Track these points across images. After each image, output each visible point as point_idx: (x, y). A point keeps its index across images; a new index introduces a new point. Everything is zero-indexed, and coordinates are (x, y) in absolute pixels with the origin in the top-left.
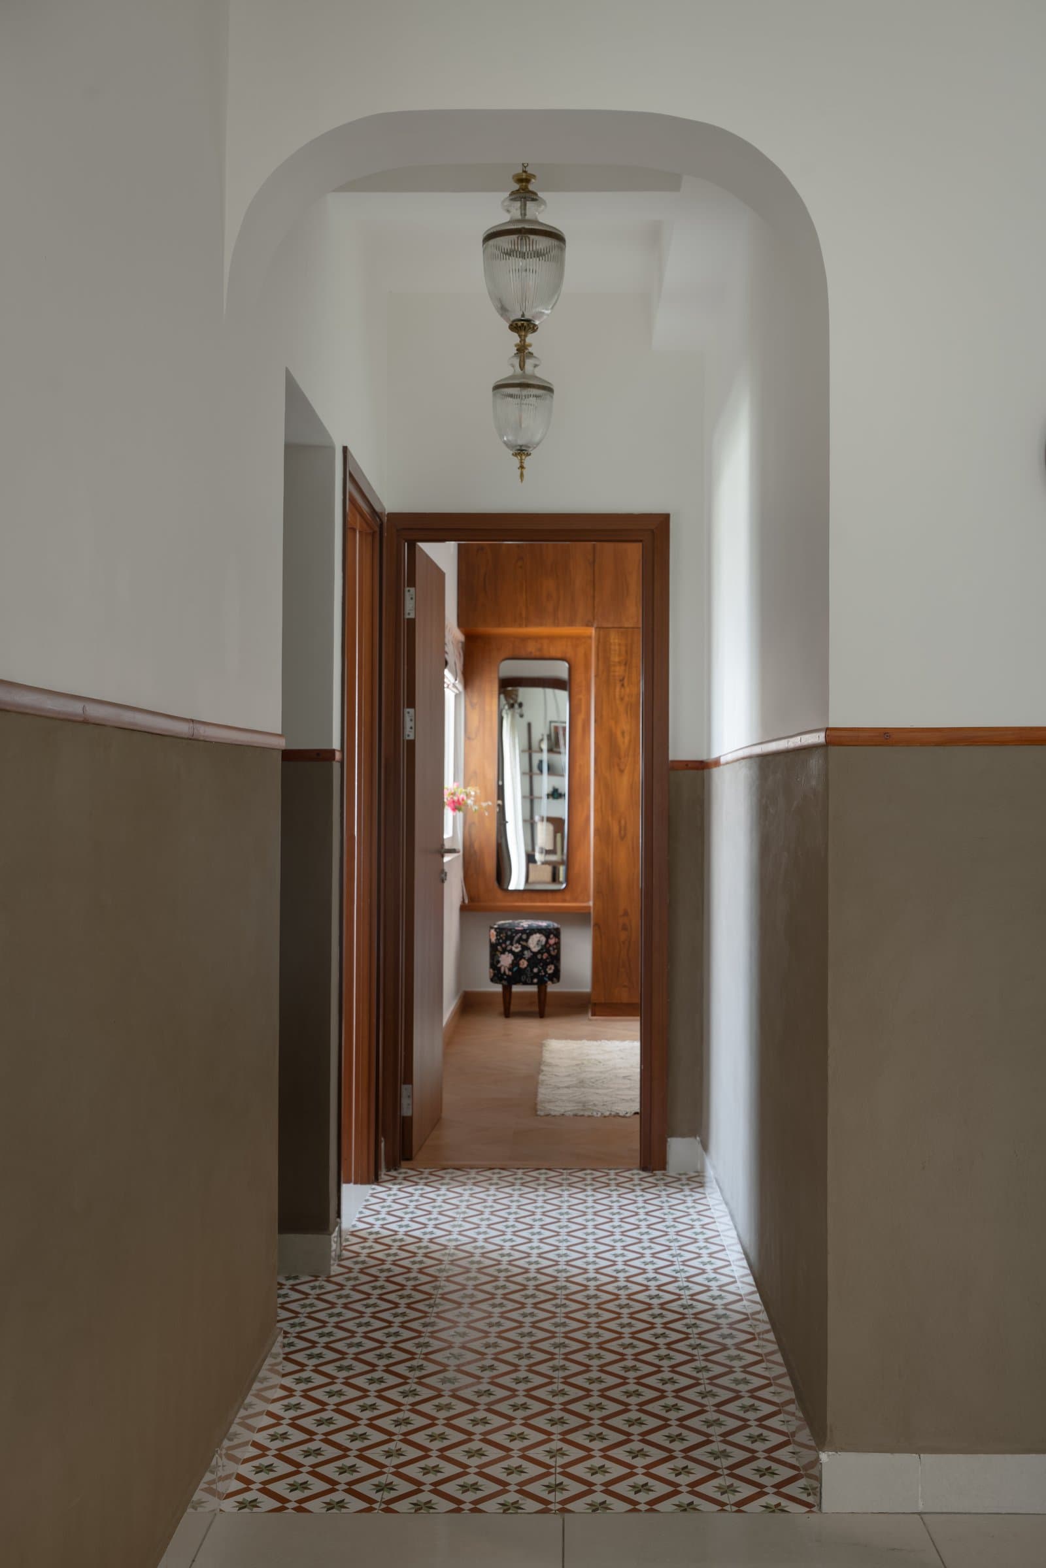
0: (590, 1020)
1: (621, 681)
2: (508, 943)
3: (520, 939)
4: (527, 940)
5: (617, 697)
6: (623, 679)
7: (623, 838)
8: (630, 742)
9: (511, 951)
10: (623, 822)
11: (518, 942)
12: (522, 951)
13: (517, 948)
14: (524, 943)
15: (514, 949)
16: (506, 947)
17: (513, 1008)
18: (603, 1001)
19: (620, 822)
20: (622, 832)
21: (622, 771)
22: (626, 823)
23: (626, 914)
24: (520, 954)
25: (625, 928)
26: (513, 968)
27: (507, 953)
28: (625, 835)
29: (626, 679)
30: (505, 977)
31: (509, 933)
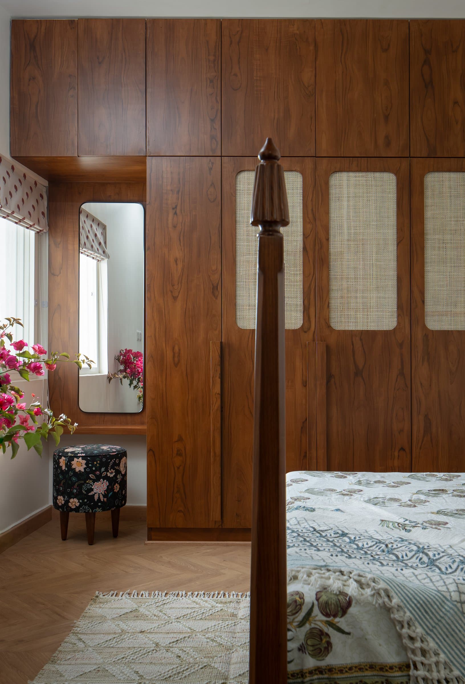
0: (146, 544)
1: (173, 209)
2: (103, 469)
3: (115, 464)
4: (119, 465)
5: (170, 225)
6: (176, 207)
7: (176, 365)
8: (183, 269)
9: (106, 478)
10: (177, 348)
11: (113, 467)
12: (115, 476)
13: (111, 473)
14: (117, 468)
15: (109, 474)
16: (101, 474)
17: (69, 535)
18: (158, 527)
19: (173, 348)
20: (176, 359)
21: (175, 298)
22: (180, 350)
23: (180, 439)
24: (114, 478)
25: (179, 454)
26: (108, 493)
27: (101, 480)
28: (179, 361)
29: (179, 208)
30: (100, 504)
31: (104, 460)
